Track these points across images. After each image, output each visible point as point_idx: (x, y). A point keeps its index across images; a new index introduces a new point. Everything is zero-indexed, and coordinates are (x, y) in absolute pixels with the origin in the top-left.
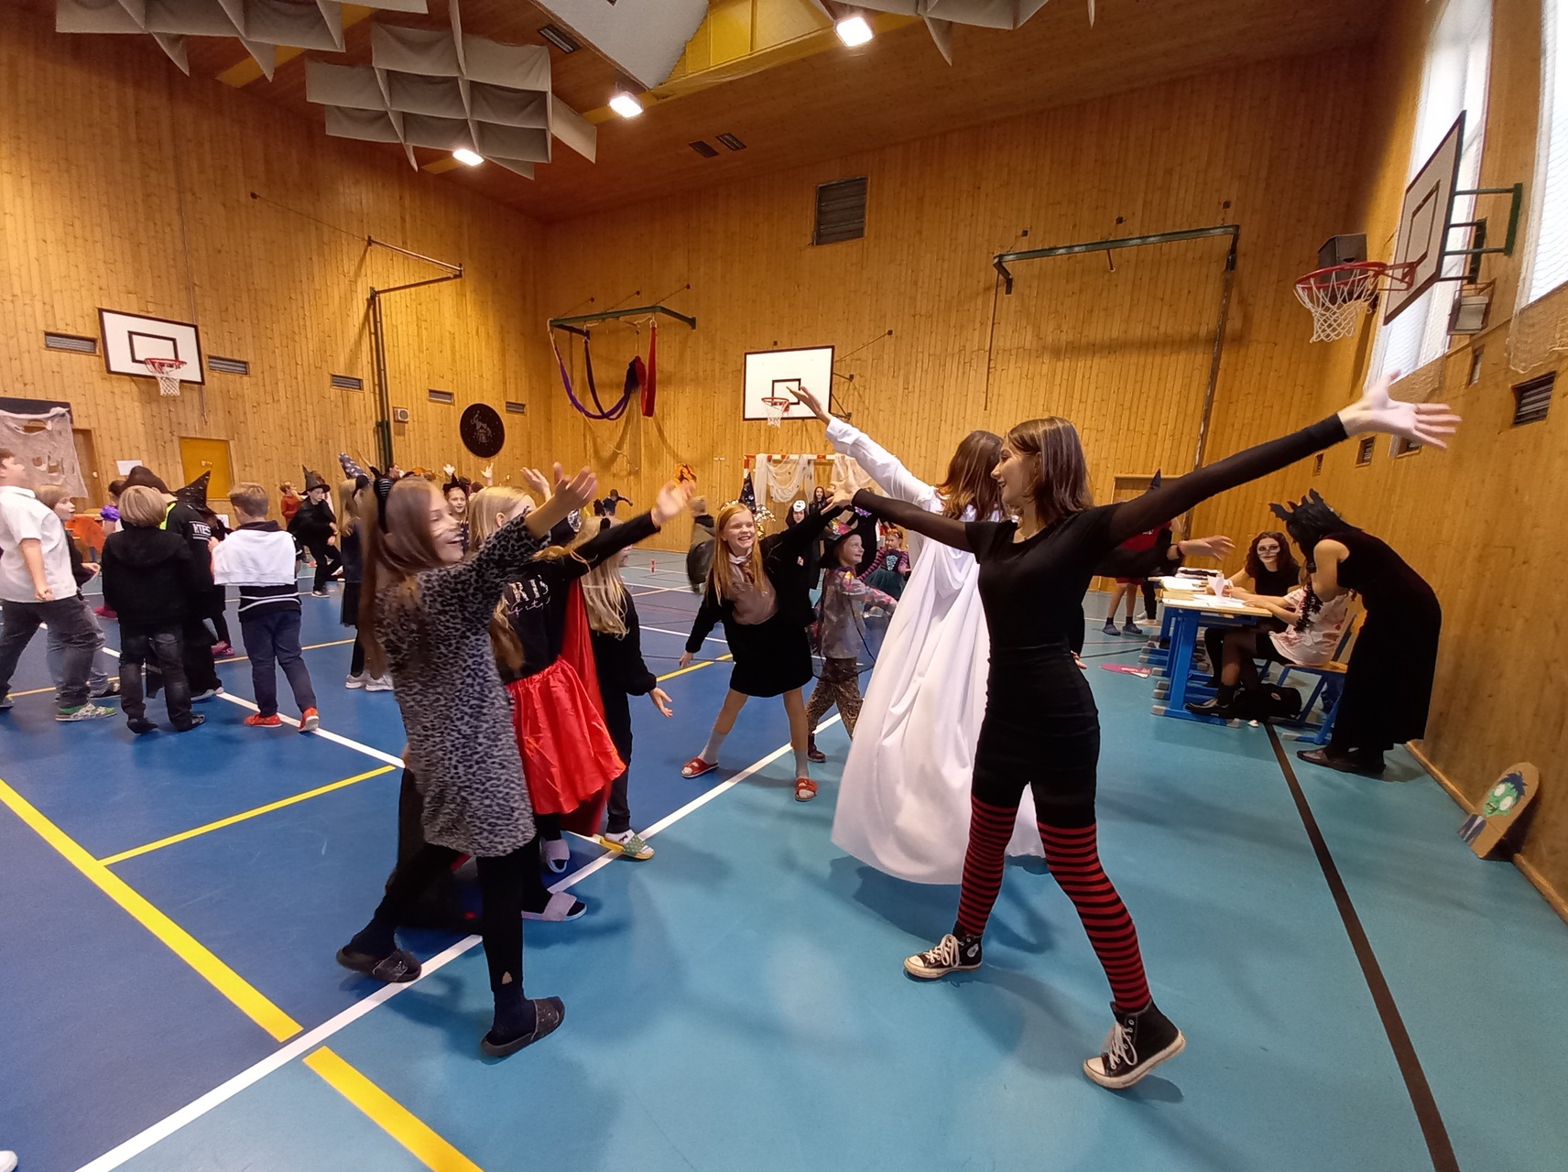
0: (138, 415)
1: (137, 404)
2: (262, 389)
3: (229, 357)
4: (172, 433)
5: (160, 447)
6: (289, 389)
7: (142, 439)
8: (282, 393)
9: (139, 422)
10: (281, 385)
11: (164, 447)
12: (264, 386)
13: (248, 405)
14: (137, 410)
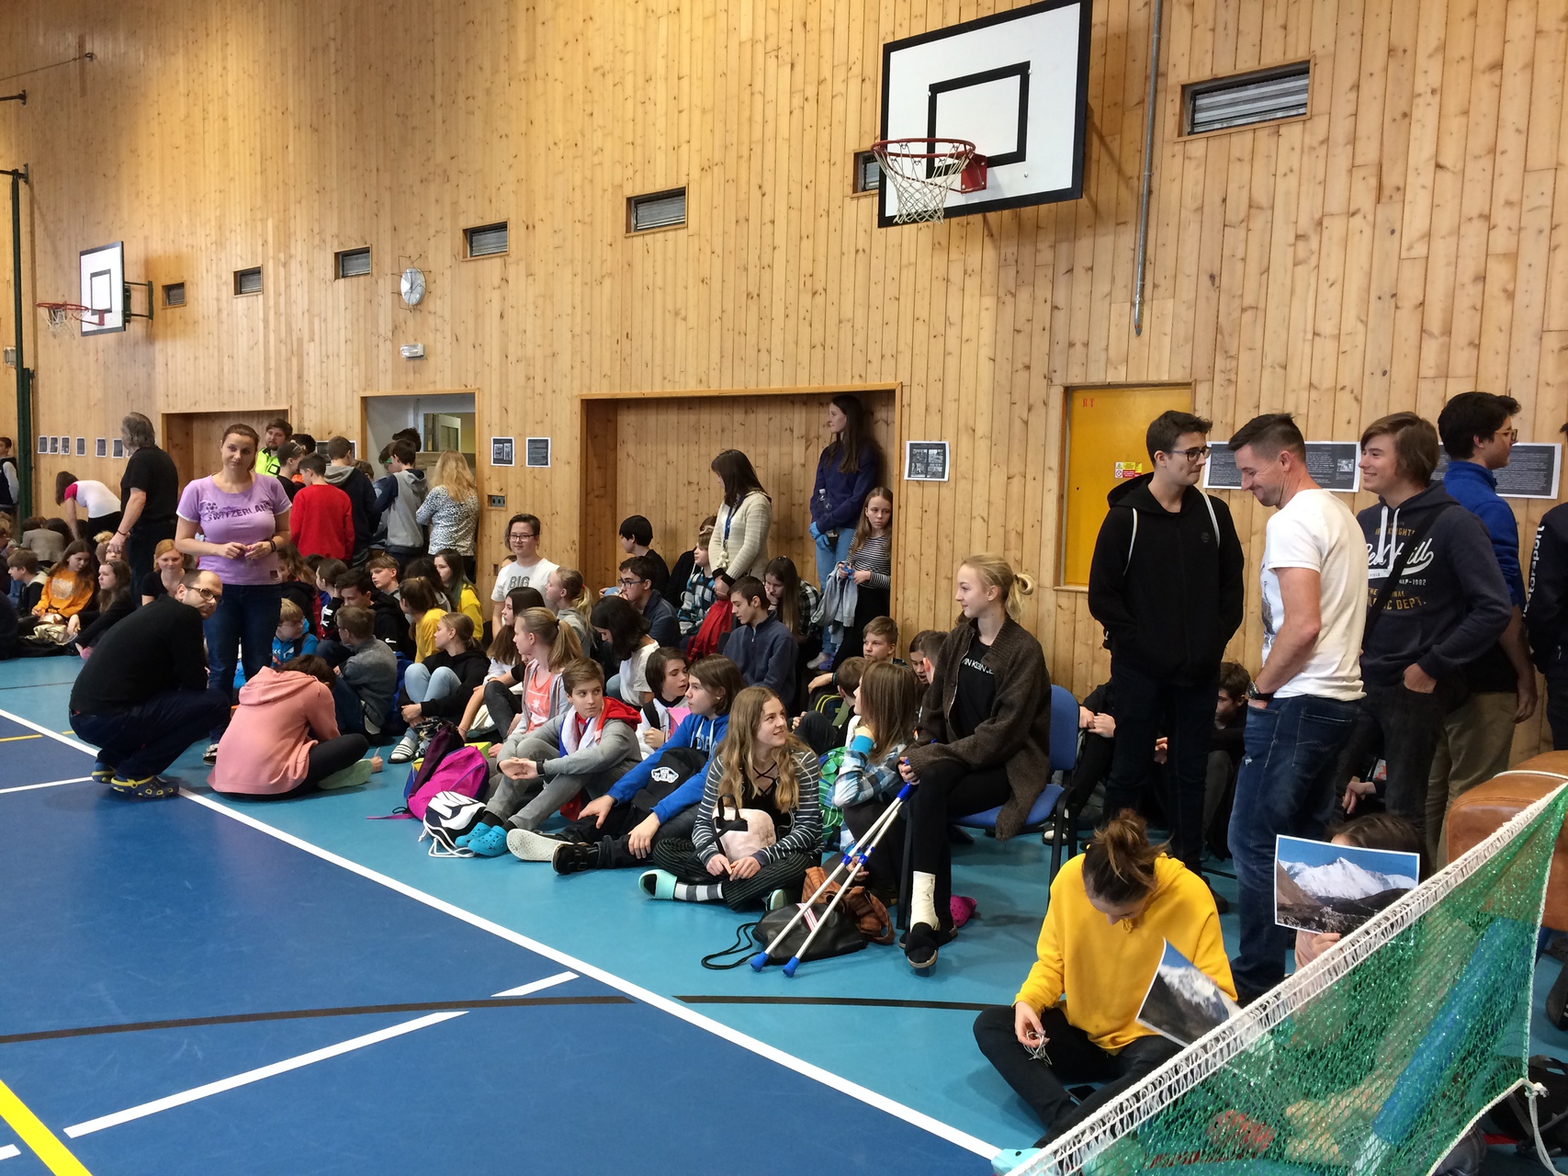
0: (986, 336)
1: (989, 302)
2: (1341, 160)
3: (1247, 64)
4: (1049, 379)
5: (1018, 425)
6: (1455, 124)
7: (984, 403)
8: (1421, 151)
9: (985, 352)
10: (1425, 114)
11: (1026, 423)
12: (1353, 140)
13: (1283, 235)
14: (987, 319)
